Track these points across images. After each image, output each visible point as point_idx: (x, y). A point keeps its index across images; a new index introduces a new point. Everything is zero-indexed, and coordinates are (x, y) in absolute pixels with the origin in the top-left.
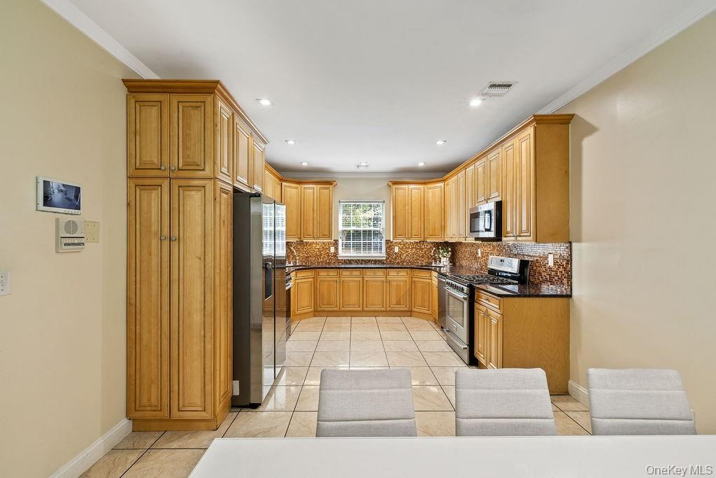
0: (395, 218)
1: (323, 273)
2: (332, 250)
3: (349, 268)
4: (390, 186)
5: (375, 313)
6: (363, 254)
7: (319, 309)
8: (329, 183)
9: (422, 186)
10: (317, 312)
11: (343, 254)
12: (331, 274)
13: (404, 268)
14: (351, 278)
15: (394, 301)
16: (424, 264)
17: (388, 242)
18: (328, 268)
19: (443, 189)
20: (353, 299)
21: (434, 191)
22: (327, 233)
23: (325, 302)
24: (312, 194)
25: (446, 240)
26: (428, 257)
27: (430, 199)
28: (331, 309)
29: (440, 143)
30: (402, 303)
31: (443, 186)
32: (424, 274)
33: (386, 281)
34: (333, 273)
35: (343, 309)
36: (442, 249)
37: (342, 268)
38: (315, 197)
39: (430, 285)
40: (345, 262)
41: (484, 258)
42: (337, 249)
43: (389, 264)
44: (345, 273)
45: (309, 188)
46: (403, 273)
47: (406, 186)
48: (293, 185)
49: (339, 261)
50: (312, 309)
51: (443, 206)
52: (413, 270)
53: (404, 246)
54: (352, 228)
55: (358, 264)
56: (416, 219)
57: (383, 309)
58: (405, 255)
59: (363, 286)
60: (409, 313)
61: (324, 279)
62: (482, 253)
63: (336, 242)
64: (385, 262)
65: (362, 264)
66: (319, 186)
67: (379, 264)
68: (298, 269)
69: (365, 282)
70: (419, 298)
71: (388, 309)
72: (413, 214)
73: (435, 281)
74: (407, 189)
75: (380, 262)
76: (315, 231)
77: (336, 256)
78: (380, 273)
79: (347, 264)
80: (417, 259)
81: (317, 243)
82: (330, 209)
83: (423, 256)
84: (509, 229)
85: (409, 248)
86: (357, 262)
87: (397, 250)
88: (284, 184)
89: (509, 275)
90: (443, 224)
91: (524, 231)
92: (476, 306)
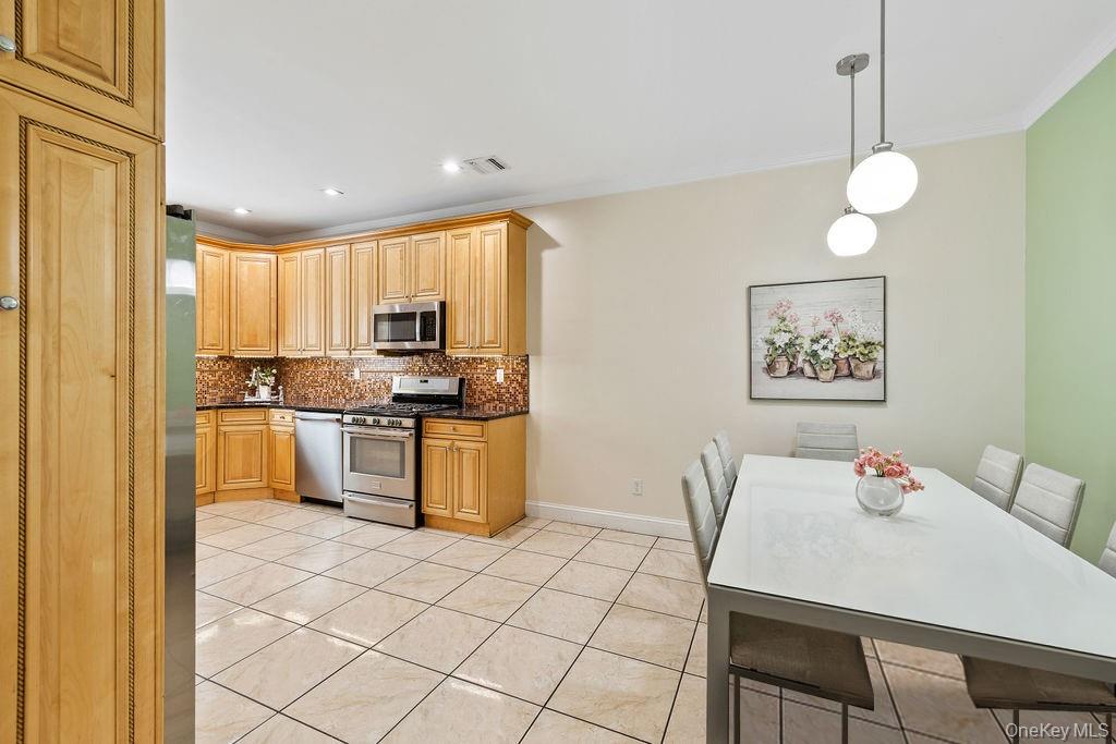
19: (274, 265)
21: (254, 264)
31: (273, 260)
32: (250, 416)
39: (264, 434)
41: (367, 382)
52: (221, 411)
56: (213, 313)
60: (212, 496)
62: (363, 375)
70: (237, 463)
72: (207, 304)
73: (283, 426)
84: (460, 337)
90: (274, 325)
91: (489, 342)
92: (426, 442)
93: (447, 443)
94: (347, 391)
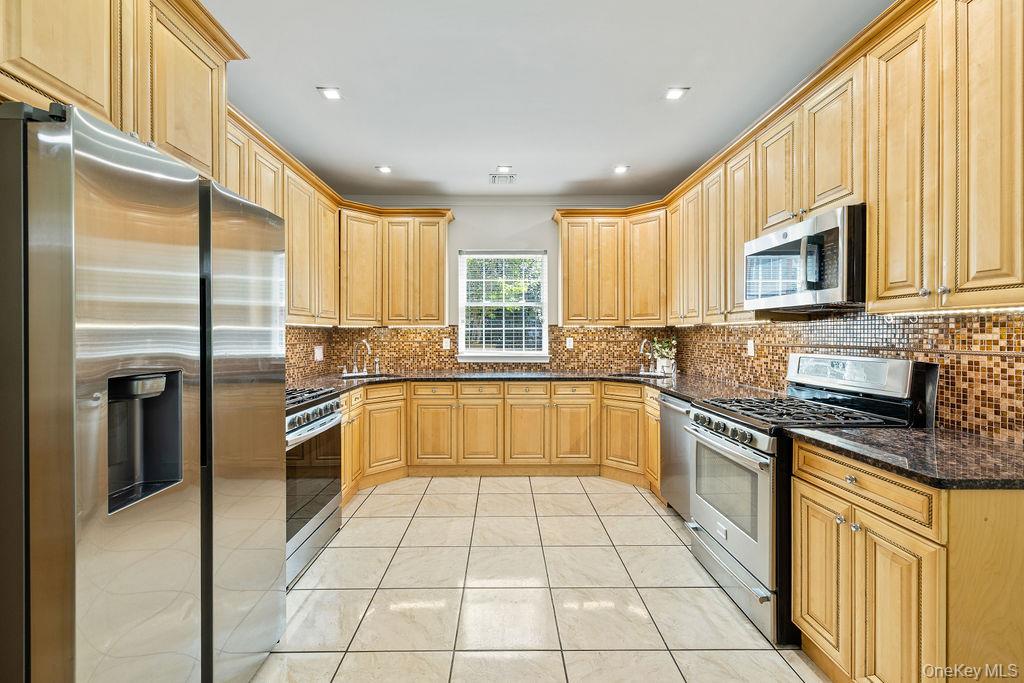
0: (567, 281)
1: (424, 390)
2: (446, 344)
3: (475, 380)
4: (556, 222)
5: (528, 470)
6: (505, 353)
7: (417, 462)
8: (438, 213)
9: (619, 220)
10: (412, 469)
11: (465, 353)
12: (439, 392)
13: (587, 379)
14: (479, 399)
15: (566, 446)
16: (623, 371)
17: (553, 328)
18: (434, 380)
19: (663, 222)
20: (484, 440)
21: (645, 226)
22: (434, 312)
23: (429, 449)
24: (404, 235)
25: (671, 323)
26: (630, 358)
27: (637, 244)
28: (440, 462)
29: (675, 94)
30: (582, 449)
31: (663, 217)
32: (630, 391)
33: (551, 407)
34: (444, 389)
35: (463, 461)
36: (659, 342)
37: (461, 380)
38: (411, 242)
39: (641, 415)
40: (471, 367)
41: (763, 360)
42: (455, 342)
43: (557, 373)
44: (468, 389)
45: (399, 224)
46: (584, 389)
47: (588, 220)
48: (364, 216)
49: (459, 366)
50: (402, 463)
51: (663, 257)
52: (604, 383)
53: (585, 337)
54: (485, 303)
55: (495, 371)
56: (608, 285)
57: (545, 461)
58: (586, 354)
59: (505, 415)
60: (597, 469)
61: (425, 402)
62: (758, 349)
63: (454, 328)
64: (548, 366)
65: (503, 371)
66: (418, 220)
67: (535, 371)
68: (370, 383)
69: (508, 408)
70: (616, 443)
71: (555, 461)
72: (603, 275)
73: (653, 409)
74: (590, 225)
75: (539, 367)
76: (411, 307)
77: (452, 357)
78: (539, 389)
79: (474, 371)
80: (608, 362)
81: (416, 333)
82: (440, 264)
83: (620, 357)
85: (593, 340)
86: (494, 367)
87: (570, 344)
88: (345, 212)
89: (839, 397)
90: (663, 291)
91: (983, 274)
92: (799, 488)
93: (841, 507)
94: (740, 371)
